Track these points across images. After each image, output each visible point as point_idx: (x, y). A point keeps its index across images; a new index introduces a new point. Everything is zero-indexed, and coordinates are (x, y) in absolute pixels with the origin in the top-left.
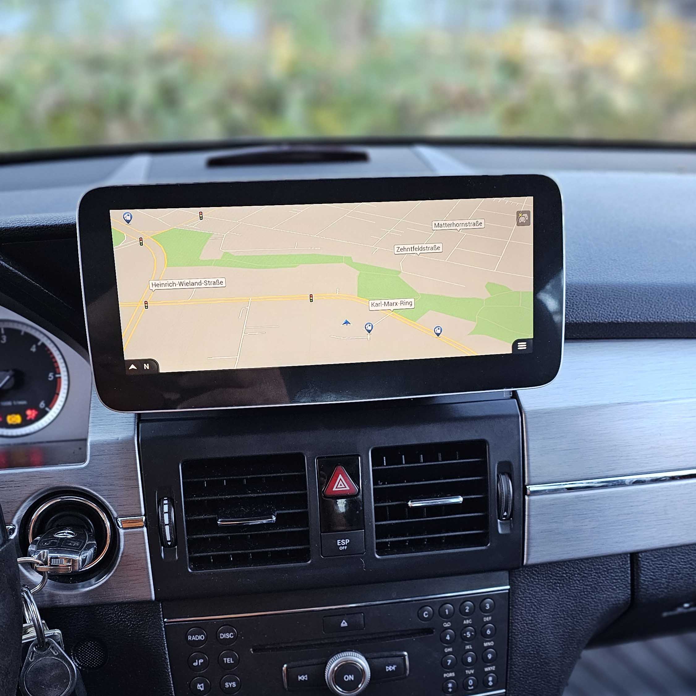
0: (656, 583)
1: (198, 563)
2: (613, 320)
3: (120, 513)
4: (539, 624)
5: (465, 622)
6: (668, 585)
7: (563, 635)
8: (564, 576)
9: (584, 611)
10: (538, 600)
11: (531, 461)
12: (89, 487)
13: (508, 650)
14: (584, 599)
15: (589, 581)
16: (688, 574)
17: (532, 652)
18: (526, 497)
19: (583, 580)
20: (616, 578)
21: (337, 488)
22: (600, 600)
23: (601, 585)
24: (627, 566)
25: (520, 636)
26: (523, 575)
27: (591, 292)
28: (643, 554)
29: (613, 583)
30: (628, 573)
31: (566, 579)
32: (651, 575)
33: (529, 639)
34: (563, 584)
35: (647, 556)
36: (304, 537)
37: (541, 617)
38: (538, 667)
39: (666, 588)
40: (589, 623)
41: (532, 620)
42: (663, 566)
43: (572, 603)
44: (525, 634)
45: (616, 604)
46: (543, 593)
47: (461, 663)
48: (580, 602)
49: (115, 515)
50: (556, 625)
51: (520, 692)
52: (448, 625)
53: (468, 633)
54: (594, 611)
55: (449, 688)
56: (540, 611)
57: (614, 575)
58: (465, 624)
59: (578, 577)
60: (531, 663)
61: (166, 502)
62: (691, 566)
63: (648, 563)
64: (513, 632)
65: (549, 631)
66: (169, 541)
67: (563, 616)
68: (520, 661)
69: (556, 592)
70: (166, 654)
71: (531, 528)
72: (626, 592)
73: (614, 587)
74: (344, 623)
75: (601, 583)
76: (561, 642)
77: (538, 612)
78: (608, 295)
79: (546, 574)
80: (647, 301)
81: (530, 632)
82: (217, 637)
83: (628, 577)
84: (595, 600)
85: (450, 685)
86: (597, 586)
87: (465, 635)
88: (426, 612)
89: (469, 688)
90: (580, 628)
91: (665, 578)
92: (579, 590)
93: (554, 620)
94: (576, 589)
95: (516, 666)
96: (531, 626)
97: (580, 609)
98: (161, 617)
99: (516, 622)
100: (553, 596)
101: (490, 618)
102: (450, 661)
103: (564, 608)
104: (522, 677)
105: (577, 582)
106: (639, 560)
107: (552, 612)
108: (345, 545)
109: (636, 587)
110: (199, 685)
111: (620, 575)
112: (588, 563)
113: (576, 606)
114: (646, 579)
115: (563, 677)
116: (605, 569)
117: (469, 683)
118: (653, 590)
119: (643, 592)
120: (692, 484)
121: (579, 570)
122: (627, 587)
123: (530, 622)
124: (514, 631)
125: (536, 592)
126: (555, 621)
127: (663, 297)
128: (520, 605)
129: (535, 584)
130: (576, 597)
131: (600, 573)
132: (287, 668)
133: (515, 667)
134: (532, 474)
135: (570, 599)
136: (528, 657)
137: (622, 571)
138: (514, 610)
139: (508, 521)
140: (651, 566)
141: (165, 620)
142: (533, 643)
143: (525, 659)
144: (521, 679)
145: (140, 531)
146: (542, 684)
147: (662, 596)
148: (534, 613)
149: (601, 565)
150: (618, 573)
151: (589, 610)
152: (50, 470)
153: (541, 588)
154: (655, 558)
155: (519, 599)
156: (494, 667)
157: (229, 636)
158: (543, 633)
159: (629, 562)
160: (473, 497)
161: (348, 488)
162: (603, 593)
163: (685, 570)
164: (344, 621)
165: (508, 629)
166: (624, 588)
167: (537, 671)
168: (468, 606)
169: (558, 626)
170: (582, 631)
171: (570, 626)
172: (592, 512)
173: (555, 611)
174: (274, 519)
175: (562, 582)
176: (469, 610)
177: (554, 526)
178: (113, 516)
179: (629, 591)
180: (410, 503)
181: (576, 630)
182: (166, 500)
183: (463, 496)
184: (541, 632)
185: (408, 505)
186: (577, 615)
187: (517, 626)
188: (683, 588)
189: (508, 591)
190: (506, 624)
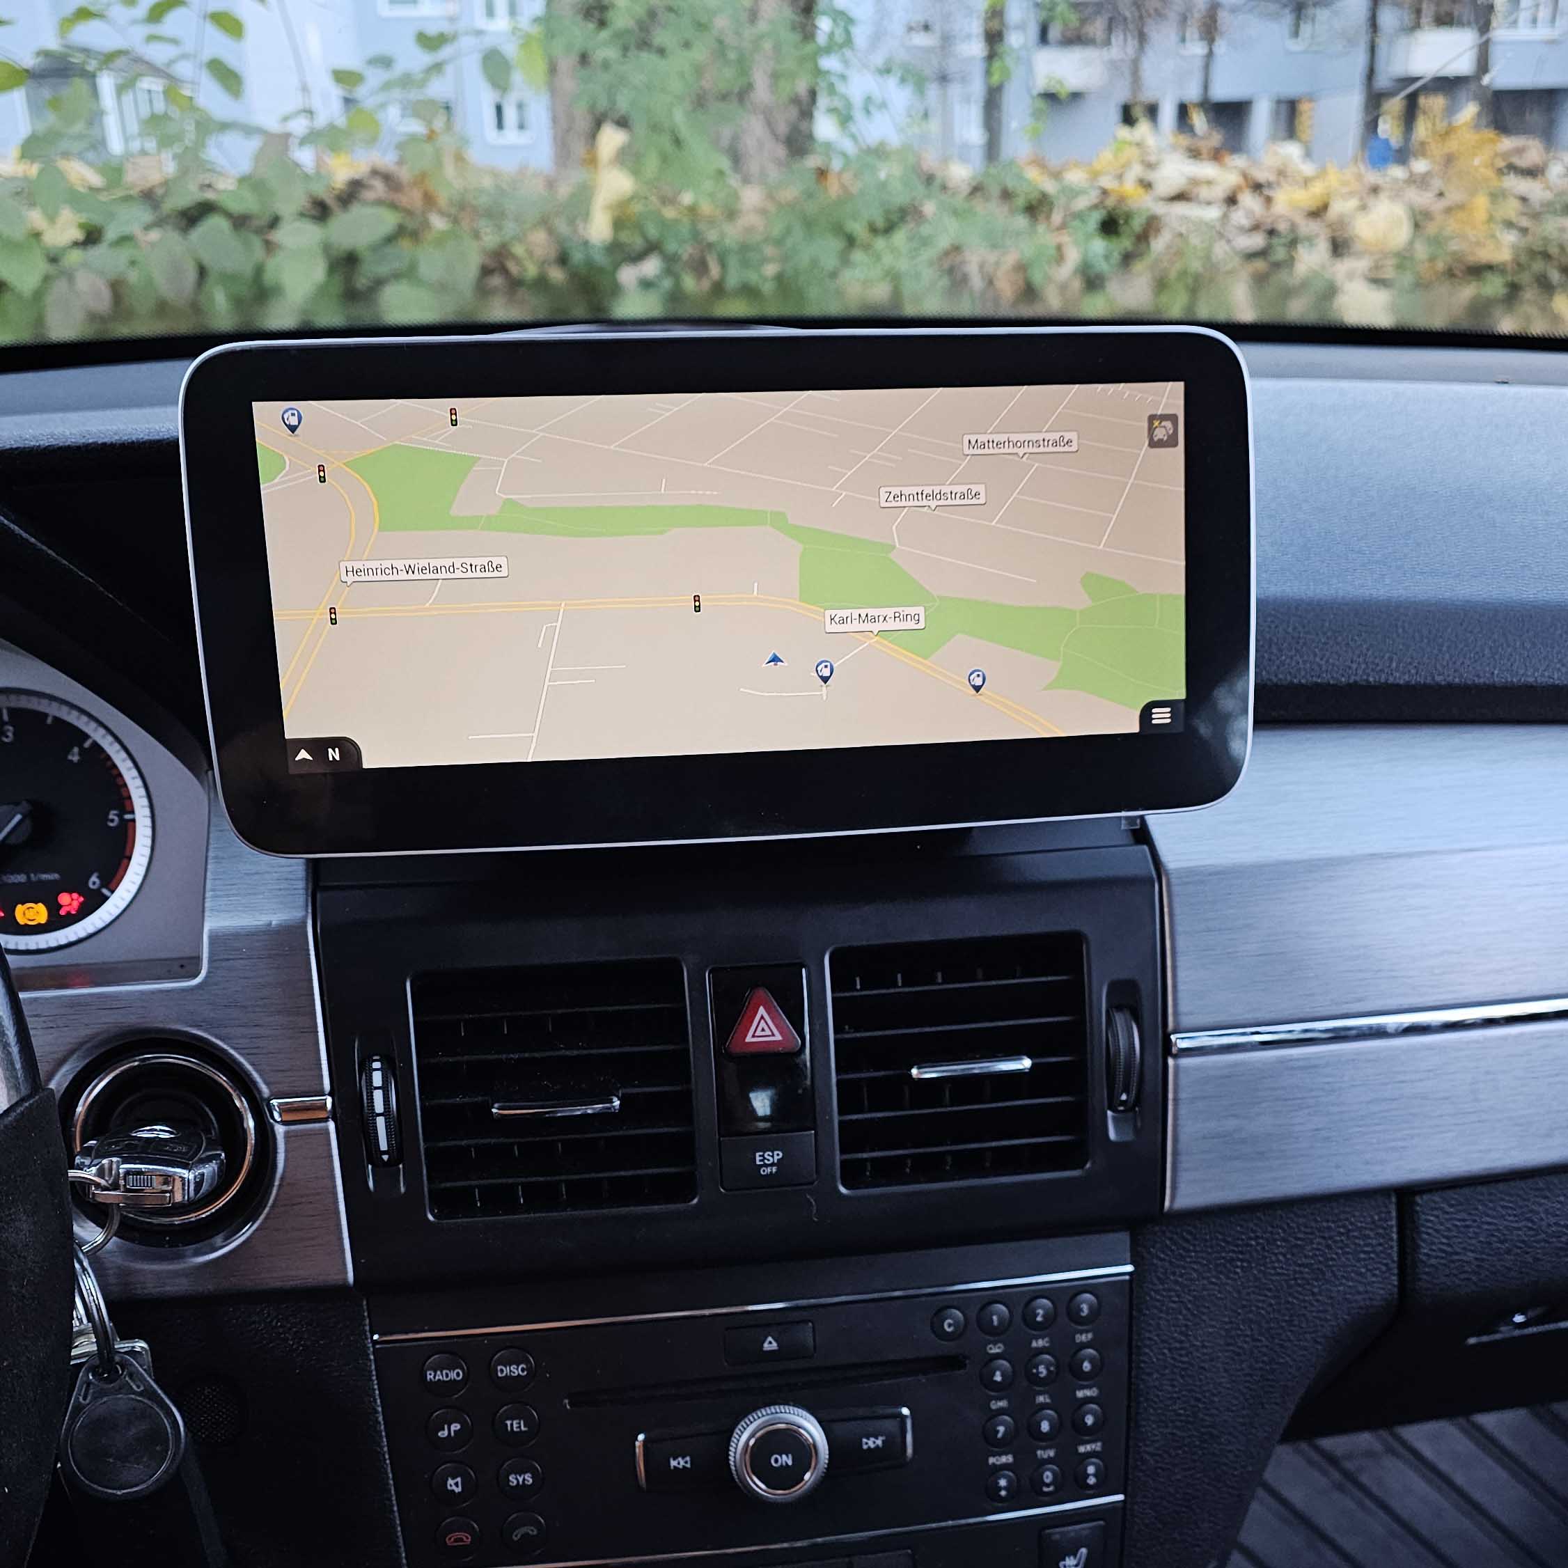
0: (1453, 1262)
1: (443, 1201)
2: (1359, 678)
3: (276, 1088)
4: (1197, 1350)
5: (1034, 1344)
6: (1478, 1266)
7: (1251, 1375)
8: (1251, 1245)
9: (1296, 1323)
10: (1194, 1297)
11: (1180, 979)
12: (205, 1031)
13: (1129, 1407)
14: (1296, 1295)
15: (1306, 1256)
16: (1523, 1242)
17: (1182, 1412)
18: (1171, 1061)
19: (1293, 1254)
20: (1366, 1249)
21: (753, 1036)
22: (1332, 1298)
23: (1334, 1266)
24: (1389, 1223)
25: (1156, 1376)
26: (1162, 1242)
27: (1309, 617)
28: (1425, 1197)
29: (1359, 1260)
30: (1391, 1239)
31: (1256, 1251)
32: (1443, 1244)
33: (1175, 1383)
35: (1435, 1202)
36: (683, 1148)
37: (1201, 1335)
38: (1195, 1446)
39: (1475, 1273)
40: (1305, 1349)
41: (1181, 1342)
42: (1469, 1223)
43: (1271, 1305)
44: (1167, 1371)
45: (1367, 1307)
47: (1026, 1435)
48: (1289, 1302)
49: (266, 1092)
50: (1234, 1352)
51: (1157, 1501)
52: (998, 1351)
54: (1318, 1322)
55: (1000, 1489)
56: (1198, 1320)
57: (1362, 1243)
58: (1035, 1348)
59: (1282, 1246)
60: (1180, 1437)
61: (377, 1065)
62: (1530, 1225)
63: (1437, 1217)
64: (1140, 1368)
65: (1220, 1366)
66: (384, 1153)
67: (1249, 1333)
68: (1156, 1432)
70: (376, 1412)
71: (1181, 1131)
72: (1387, 1281)
73: (1363, 1270)
74: (770, 1343)
75: (1333, 1259)
76: (1245, 1391)
77: (1195, 1324)
78: (1347, 623)
79: (1211, 1239)
80: (1431, 638)
82: (491, 1372)
83: (1392, 1247)
84: (1320, 1298)
85: (1003, 1483)
86: (1326, 1266)
87: (1035, 1371)
88: (950, 1321)
89: (1045, 1489)
90: (1288, 1359)
91: (1473, 1251)
92: (1284, 1274)
93: (1229, 1341)
94: (1279, 1274)
95: (1148, 1443)
96: (1181, 1355)
97: (1287, 1318)
98: (364, 1331)
99: (1146, 1346)
100: (1228, 1288)
101: (1090, 1336)
102: (1001, 1429)
103: (1251, 1316)
104: (1161, 1468)
105: (1281, 1258)
106: (1417, 1212)
107: (1226, 1323)
108: (772, 1165)
109: (1409, 1271)
110: (450, 1481)
111: (1374, 1242)
112: (1304, 1216)
113: (1279, 1310)
114: (1431, 1253)
115: (1250, 1469)
116: (1342, 1230)
117: (1045, 1476)
118: (1446, 1276)
119: (1427, 1281)
120: (1532, 1034)
121: (1284, 1231)
122: (1389, 1269)
123: (1178, 1345)
124: (1142, 1365)
125: (1192, 1280)
126: (1232, 1345)
127: (1466, 629)
128: (1156, 1307)
129: (1189, 1262)
130: (1278, 1291)
131: (1331, 1238)
132: (645, 1441)
133: (1146, 1445)
134: (1181, 1008)
135: (1266, 1296)
136: (1172, 1421)
137: (1380, 1234)
138: (1142, 1318)
139: (1130, 1114)
140: (1442, 1224)
141: (376, 1337)
142: (1184, 1393)
143: (1167, 1427)
144: (1159, 1471)
145: (320, 1129)
146: (1205, 1483)
147: (1468, 1290)
148: (1186, 1326)
149: (1333, 1222)
150: (1370, 1238)
151: (1308, 1321)
152: (121, 992)
153: (1201, 1270)
154: (1452, 1206)
155: (1153, 1293)
156: (1099, 1444)
157: (516, 1370)
158: (1205, 1369)
159: (1394, 1214)
160: (1054, 1060)
161: (778, 1037)
162: (1337, 1283)
163: (1515, 1232)
164: (770, 1339)
165: (1130, 1362)
166: (1384, 1272)
167: (1195, 1453)
168: (1042, 1308)
169: (1239, 1354)
170: (1291, 1367)
171: (1265, 1355)
172: (1314, 1094)
173: (1231, 1322)
174: (617, 1103)
175: (1247, 1256)
176: (1043, 1316)
177: (1231, 1124)
178: (262, 1098)
179: (1395, 1278)
180: (914, 1072)
181: (1277, 1363)
182: (377, 1060)
183: (1030, 1057)
184: (1201, 1368)
185: (910, 1076)
186: (1281, 1331)
187: (1150, 1355)
188: (1513, 1274)
189: (1127, 1277)
190: (1126, 1348)
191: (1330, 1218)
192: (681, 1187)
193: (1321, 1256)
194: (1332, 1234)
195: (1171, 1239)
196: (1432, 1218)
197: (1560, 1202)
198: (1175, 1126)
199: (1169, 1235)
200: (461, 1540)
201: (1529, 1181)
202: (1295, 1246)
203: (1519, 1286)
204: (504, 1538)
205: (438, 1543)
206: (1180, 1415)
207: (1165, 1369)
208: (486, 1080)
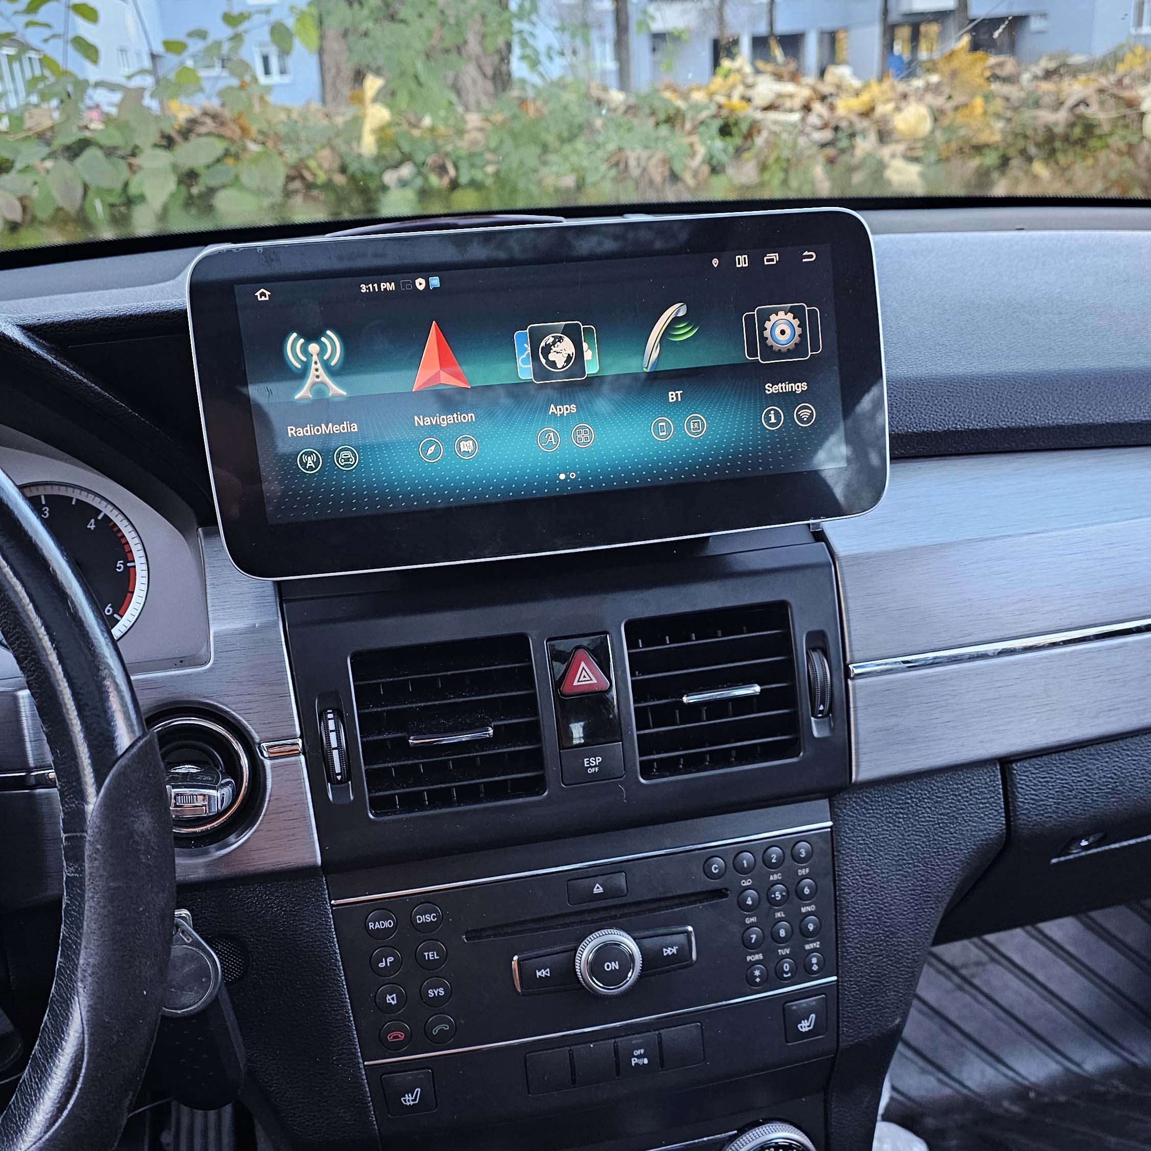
0: (1040, 806)
1: (379, 805)
2: (950, 427)
3: (264, 735)
4: (878, 875)
5: (771, 878)
6: (1057, 808)
7: (914, 890)
8: (908, 803)
9: (941, 853)
10: (873, 840)
11: (852, 628)
12: (214, 700)
13: (836, 916)
14: (940, 834)
15: (944, 808)
16: (1084, 790)
17: (871, 917)
18: (850, 682)
19: (936, 807)
20: (983, 801)
21: (578, 681)
22: (963, 834)
23: (964, 813)
24: (997, 783)
25: (853, 894)
26: (850, 805)
27: (915, 388)
28: (1019, 764)
29: (979, 809)
30: (999, 794)
31: (912, 806)
32: (1032, 794)
33: (866, 898)
35: (1025, 767)
36: (535, 759)
37: (880, 865)
38: (881, 940)
39: (1055, 813)
40: (948, 870)
41: (867, 871)
42: (1048, 779)
43: (924, 842)
44: (859, 891)
45: (986, 840)
46: (880, 830)
47: (770, 940)
48: (935, 840)
49: (257, 738)
50: (903, 876)
51: (859, 979)
52: (749, 884)
53: (777, 894)
54: (955, 852)
55: (756, 977)
56: (877, 856)
57: (980, 797)
58: (772, 881)
59: (929, 803)
60: (872, 934)
61: (330, 716)
63: (1027, 776)
64: (842, 890)
65: (894, 885)
66: (338, 774)
67: (911, 861)
68: (855, 932)
69: (898, 827)
70: (336, 953)
71: (860, 727)
72: (998, 821)
73: (982, 815)
74: (598, 888)
75: (962, 809)
76: (911, 901)
77: (875, 858)
78: (940, 391)
79: (882, 800)
80: (995, 397)
81: (866, 888)
82: (412, 921)
83: (999, 799)
84: (955, 835)
85: (757, 973)
86: (958, 814)
87: (773, 896)
88: (716, 866)
89: (785, 976)
90: (938, 877)
91: (1053, 798)
92: (931, 821)
93: (899, 868)
94: (928, 821)
95: (851, 940)
96: (868, 879)
97: (935, 850)
98: (325, 898)
99: (844, 874)
100: (894, 832)
101: (807, 870)
102: (754, 936)
103: (911, 850)
104: (860, 956)
105: (928, 810)
106: (1014, 774)
108: (596, 766)
109: (1012, 814)
110: (388, 997)
111: (988, 796)
112: (941, 781)
113: (930, 846)
114: (1025, 801)
115: (917, 953)
116: (966, 789)
117: (784, 968)
118: (1036, 815)
119: (1024, 820)
120: (1080, 650)
121: (929, 792)
122: (1000, 813)
123: (865, 873)
124: (843, 888)
125: (871, 828)
126: (900, 870)
127: (1016, 391)
128: (849, 849)
129: (868, 817)
130: (928, 832)
131: (960, 795)
132: (519, 961)
133: (849, 942)
134: (855, 647)
135: (920, 836)
136: (865, 924)
137: (991, 791)
138: (841, 856)
139: (826, 719)
140: (1030, 781)
141: (333, 902)
142: (872, 904)
143: (862, 928)
144: (859, 958)
145: (295, 761)
146: (888, 964)
147: (1050, 824)
148: (870, 860)
149: (961, 784)
150: (984, 793)
151: (949, 851)
152: (157, 677)
153: (876, 822)
154: (1036, 769)
155: (846, 839)
156: (818, 943)
157: (430, 918)
158: (883, 887)
159: (1000, 777)
160: (775, 686)
162: (966, 824)
163: (1079, 784)
164: (597, 885)
165: (835, 886)
166: (996, 816)
167: (880, 945)
168: (775, 853)
169: (906, 877)
170: (940, 882)
171: (923, 876)
172: (945, 698)
173: (899, 855)
174: (491, 731)
175: (906, 811)
176: (776, 859)
177: (892, 721)
178: (254, 743)
179: (1003, 819)
180: (685, 699)
181: (931, 881)
182: (330, 713)
183: (760, 685)
184: (881, 887)
185: (682, 702)
186: (932, 859)
187: (848, 880)
188: (1079, 812)
189: (829, 830)
190: (831, 877)
191: (958, 782)
192: (536, 786)
193: (955, 807)
195: (855, 802)
197: (1106, 762)
198: (856, 725)
199: (854, 800)
200: (398, 1037)
201: (1085, 749)
202: (937, 802)
203: (1084, 819)
204: (427, 1033)
205: (382, 1040)
206: (870, 919)
207: (858, 889)
208: (402, 721)
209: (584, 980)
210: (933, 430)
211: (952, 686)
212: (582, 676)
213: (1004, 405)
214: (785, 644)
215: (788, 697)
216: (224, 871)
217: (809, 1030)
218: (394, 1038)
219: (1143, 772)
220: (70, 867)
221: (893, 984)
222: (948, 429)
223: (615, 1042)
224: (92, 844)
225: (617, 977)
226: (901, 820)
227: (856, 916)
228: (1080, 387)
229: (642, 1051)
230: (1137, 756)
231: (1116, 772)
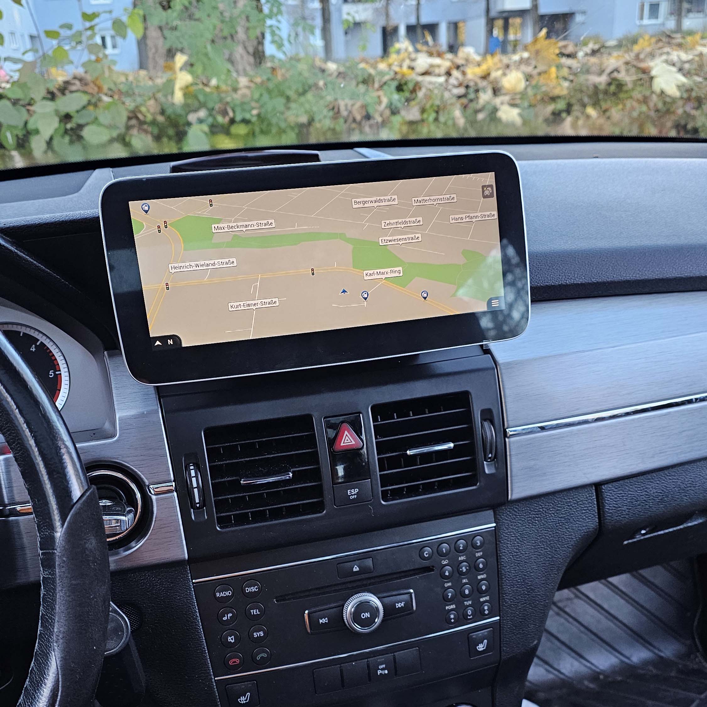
0: (618, 511)
1: (223, 522)
2: (563, 282)
3: (151, 481)
4: (523, 555)
5: (460, 559)
6: (629, 512)
7: (545, 563)
8: (541, 511)
9: (561, 541)
10: (520, 534)
11: (508, 407)
12: (120, 460)
13: (498, 580)
14: (559, 529)
15: (562, 514)
16: (645, 500)
17: (519, 581)
18: (507, 440)
19: (557, 513)
20: (585, 508)
21: (344, 443)
22: (573, 529)
23: (573, 516)
24: (593, 497)
25: (508, 567)
26: (506, 513)
27: (542, 259)
28: (606, 486)
29: (583, 513)
30: (594, 504)
31: (543, 513)
32: (614, 504)
33: (516, 569)
34: (540, 518)
35: (610, 487)
36: (318, 491)
37: (524, 549)
38: (526, 594)
39: (627, 514)
40: (565, 551)
41: (517, 552)
42: (623, 495)
43: (550, 534)
44: (512, 565)
45: (587, 532)
46: (524, 527)
47: (460, 596)
48: (557, 533)
49: (147, 482)
51: (513, 618)
52: (446, 563)
53: (464, 568)
54: (569, 540)
55: (451, 619)
56: (523, 543)
57: (583, 506)
58: (460, 560)
59: (553, 511)
60: (520, 591)
61: (192, 467)
62: (647, 493)
63: (611, 493)
64: (502, 564)
65: (532, 561)
66: (198, 503)
67: (543, 546)
68: (510, 590)
69: (535, 525)
70: (196, 612)
71: (513, 467)
72: (594, 521)
73: (584, 517)
74: (356, 568)
75: (572, 514)
76: (543, 570)
77: (522, 545)
78: (556, 260)
79: (525, 510)
80: (589, 264)
81: (516, 563)
82: (243, 591)
83: (595, 507)
84: (569, 530)
85: (452, 616)
86: (570, 517)
87: (461, 569)
88: (427, 552)
90: (559, 556)
91: (626, 506)
92: (554, 522)
93: (535, 550)
94: (552, 522)
95: (507, 595)
96: (517, 558)
97: (557, 539)
98: (189, 579)
99: (503, 555)
100: (533, 529)
101: (481, 553)
102: (450, 594)
103: (543, 539)
104: (513, 604)
105: (552, 515)
106: (603, 492)
107: (533, 543)
108: (355, 495)
109: (602, 516)
110: (229, 638)
111: (588, 506)
112: (560, 498)
113: (554, 536)
114: (610, 508)
115: (547, 601)
116: (575, 502)
117: (468, 613)
118: (617, 516)
119: (609, 519)
120: (643, 417)
121: (553, 504)
122: (595, 516)
123: (515, 554)
125: (519, 527)
126: (536, 552)
127: (602, 260)
128: (505, 540)
129: (517, 520)
130: (552, 528)
132: (309, 614)
133: (507, 596)
134: (509, 419)
135: (548, 531)
136: (516, 585)
137: (590, 502)
138: (501, 545)
139: (493, 462)
140: (613, 496)
141: (194, 581)
142: (520, 573)
143: (514, 587)
145: (171, 496)
146: (530, 608)
147: (625, 522)
148: (518, 546)
149: (572, 499)
150: (586, 504)
151: (565, 540)
153: (522, 523)
154: (616, 489)
155: (504, 534)
156: (488, 597)
157: (254, 589)
158: (527, 563)
159: (594, 494)
160: (463, 443)
161: (353, 443)
162: (575, 523)
163: (641, 497)
164: (356, 566)
165: (498, 562)
166: (593, 517)
167: (525, 597)
168: (461, 544)
169: (540, 556)
170: (560, 558)
171: (550, 555)
172: (564, 448)
173: (535, 543)
174: (291, 475)
175: (539, 516)
176: (463, 547)
177: (532, 463)
178: (145, 485)
179: (597, 519)
180: (408, 452)
181: (555, 558)
182: (191, 466)
183: (453, 442)
184: (525, 562)
185: (407, 454)
186: (555, 545)
187: (505, 559)
188: (642, 514)
189: (494, 528)
190: (495, 557)
191: (570, 498)
192: (318, 507)
193: (568, 513)
194: (572, 504)
195: (509, 511)
196: (609, 494)
197: (657, 484)
198: (511, 466)
199: (508, 510)
200: (235, 662)
201: (645, 476)
202: (558, 510)
203: (645, 518)
204: (253, 659)
205: (226, 664)
206: (519, 582)
207: (512, 564)
208: (237, 470)
209: (349, 624)
210: (553, 284)
211: (569, 440)
212: (346, 440)
213: (594, 268)
214: (467, 417)
215: (470, 450)
216: (127, 565)
217: (484, 650)
218: (233, 662)
219: (679, 489)
220: (46, 571)
221: (532, 621)
222: (562, 284)
223: (368, 661)
224: (60, 557)
225: (369, 622)
226: (537, 522)
227: (511, 580)
228: (639, 257)
229: (384, 666)
230: (675, 479)
231: (663, 489)
